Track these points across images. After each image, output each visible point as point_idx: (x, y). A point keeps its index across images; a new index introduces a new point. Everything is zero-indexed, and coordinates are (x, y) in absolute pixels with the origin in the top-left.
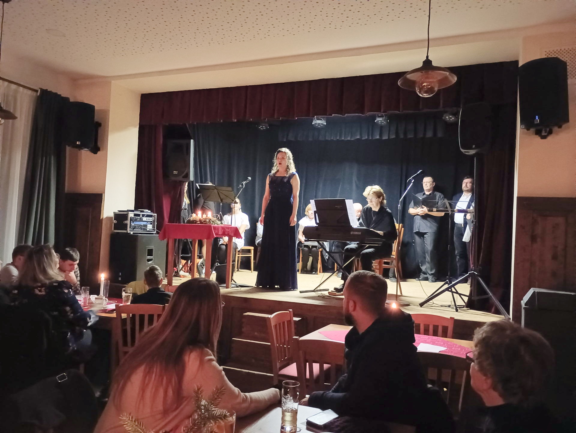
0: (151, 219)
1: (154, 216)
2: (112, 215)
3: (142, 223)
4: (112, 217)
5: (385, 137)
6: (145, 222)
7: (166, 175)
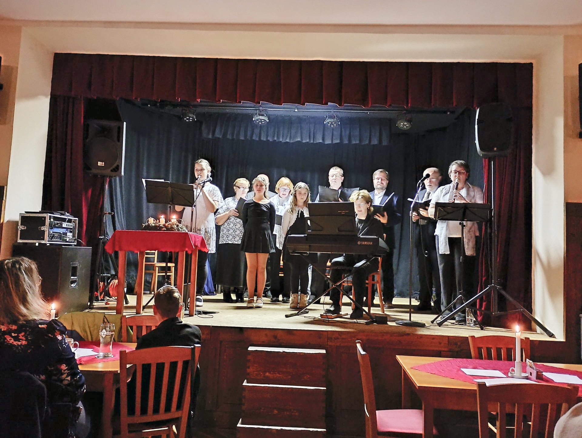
0: (71, 225)
1: (73, 222)
2: (17, 218)
3: (61, 231)
4: (18, 222)
5: (328, 142)
6: (64, 229)
7: (87, 167)
